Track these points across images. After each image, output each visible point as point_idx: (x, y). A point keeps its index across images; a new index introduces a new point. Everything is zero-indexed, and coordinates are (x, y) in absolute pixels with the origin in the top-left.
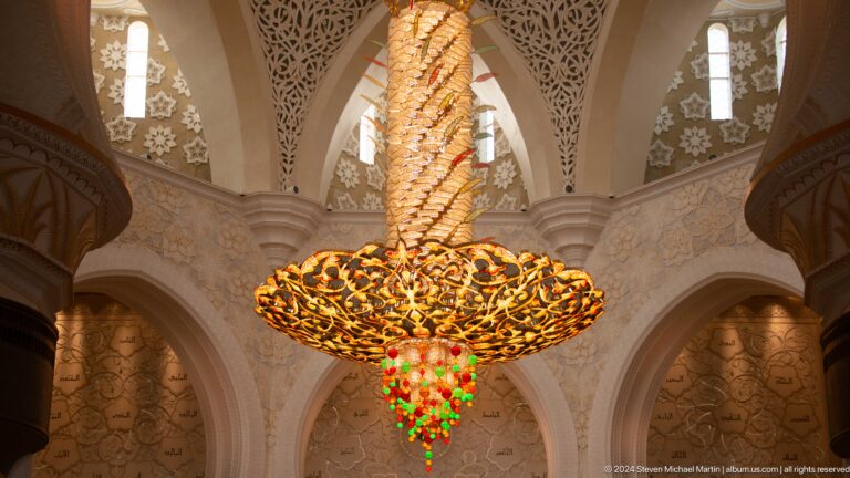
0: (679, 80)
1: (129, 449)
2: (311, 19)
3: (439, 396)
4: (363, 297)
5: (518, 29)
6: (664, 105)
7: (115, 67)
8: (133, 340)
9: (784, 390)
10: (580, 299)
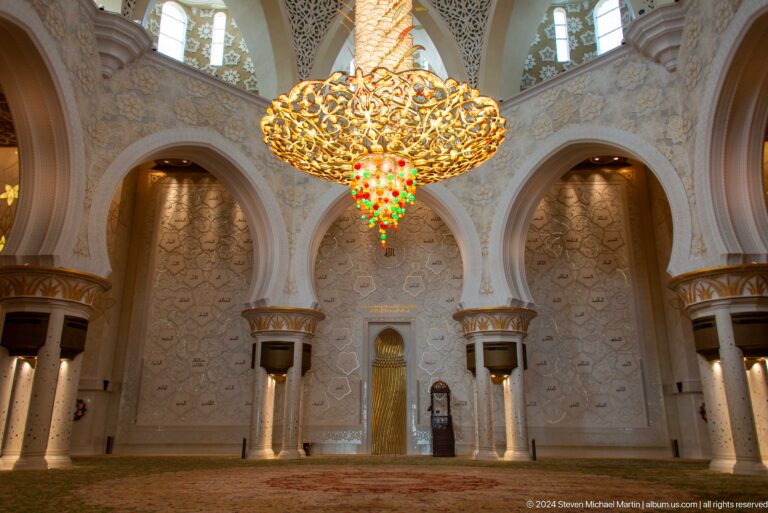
0: (538, 40)
1: (214, 261)
3: (390, 196)
4: (334, 119)
5: (442, 3)
6: (530, 54)
7: (206, 37)
8: (217, 198)
9: (601, 223)
10: (489, 123)
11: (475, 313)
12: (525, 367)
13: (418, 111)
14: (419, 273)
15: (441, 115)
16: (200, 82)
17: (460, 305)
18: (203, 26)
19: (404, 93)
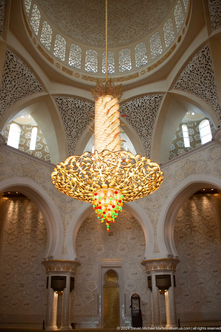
0: (176, 138)
1: (29, 238)
2: (78, 121)
3: (111, 208)
4: (85, 173)
5: (133, 122)
6: (172, 144)
7: (28, 138)
8: (31, 209)
9: (208, 219)
10: (156, 174)
11: (151, 261)
12: (175, 286)
13: (123, 169)
14: (125, 243)
15: (134, 171)
16: (25, 157)
17: (144, 258)
18: (27, 133)
19: (117, 161)
